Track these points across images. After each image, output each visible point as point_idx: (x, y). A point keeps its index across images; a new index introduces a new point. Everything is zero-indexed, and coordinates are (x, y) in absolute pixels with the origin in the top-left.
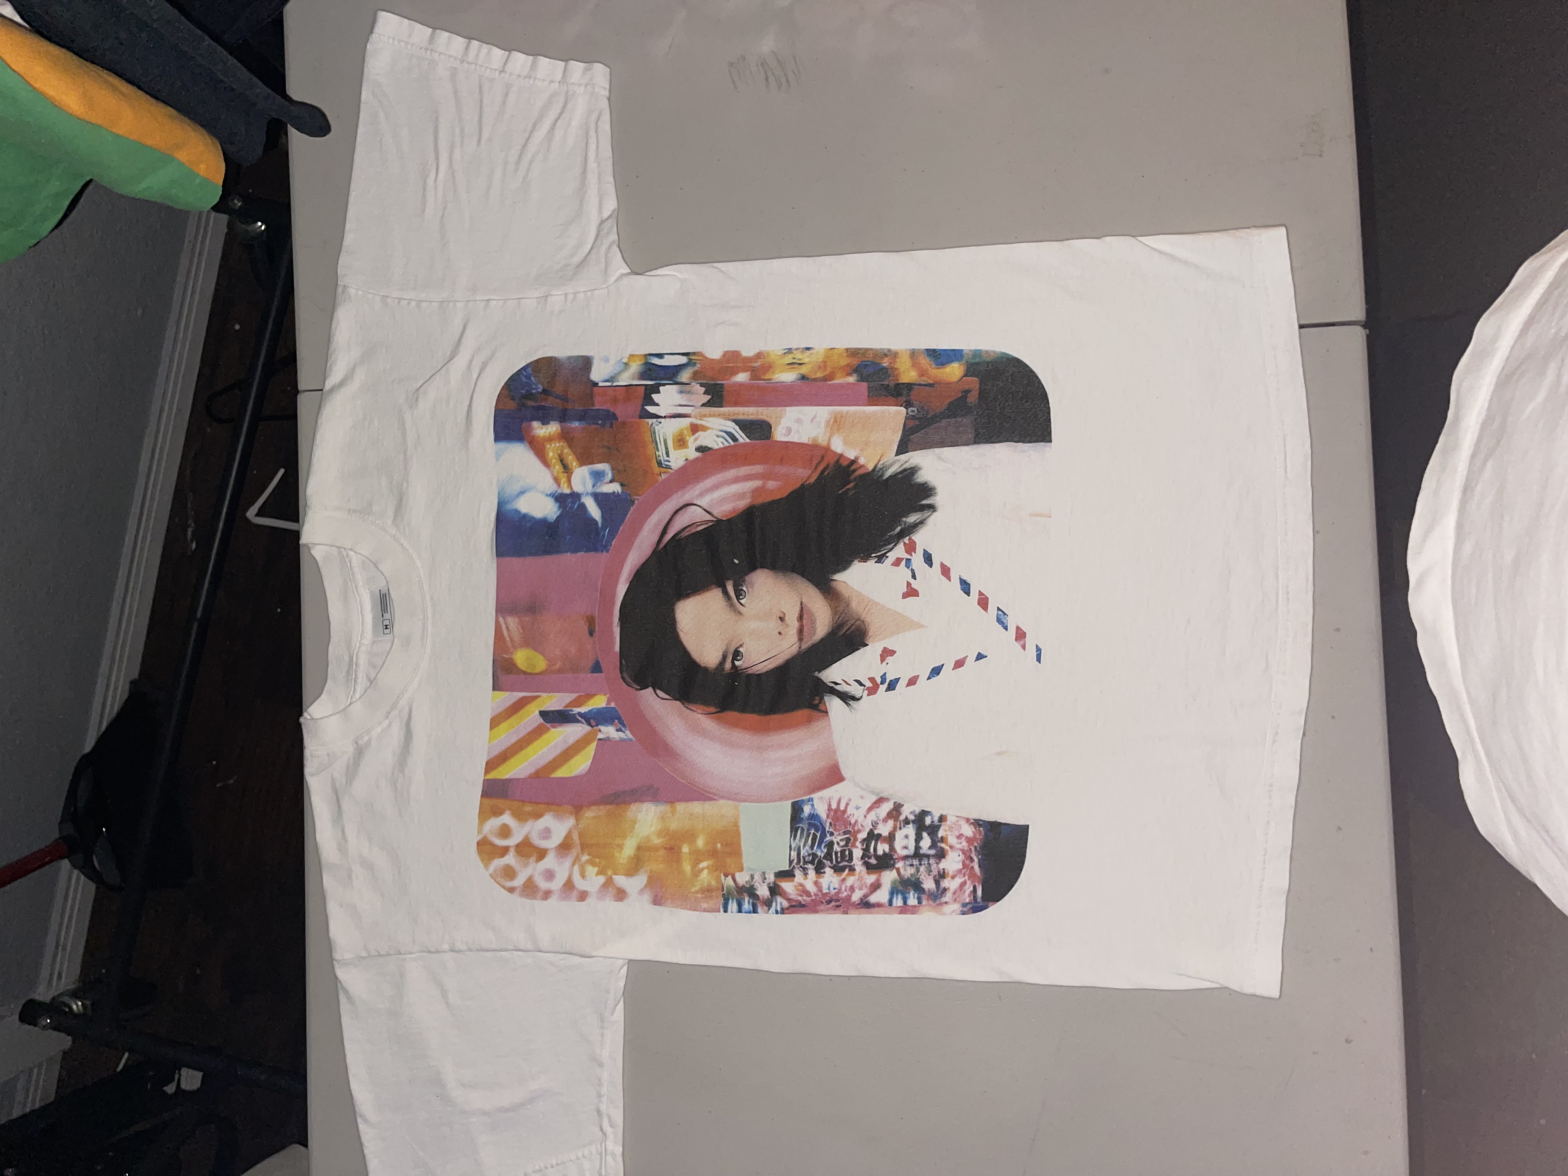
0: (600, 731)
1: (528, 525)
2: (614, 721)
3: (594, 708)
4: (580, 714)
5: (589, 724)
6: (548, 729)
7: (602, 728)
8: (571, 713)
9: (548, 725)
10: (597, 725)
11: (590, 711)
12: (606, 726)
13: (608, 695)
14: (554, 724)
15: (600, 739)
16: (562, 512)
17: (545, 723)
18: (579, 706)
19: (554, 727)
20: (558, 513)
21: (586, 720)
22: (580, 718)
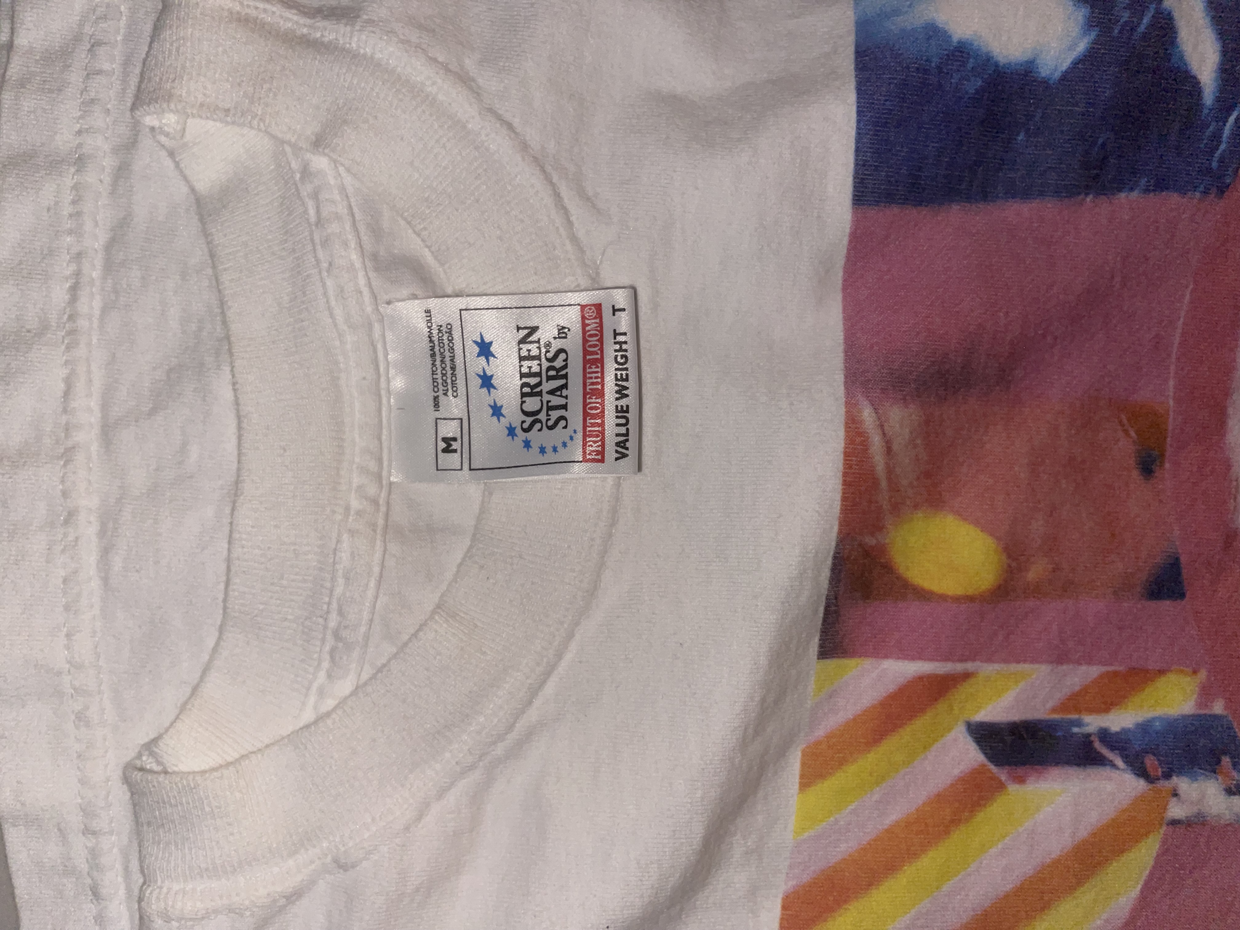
0: (1175, 794)
1: (973, 85)
2: (1219, 762)
3: (1159, 718)
4: (1104, 735)
5: (1142, 773)
6: (1001, 786)
7: (1182, 784)
8: (1075, 730)
9: (1002, 774)
10: (1167, 776)
11: (1144, 727)
12: (1194, 778)
13: (1203, 674)
14: (1020, 771)
15: (1174, 823)
16: (1095, 42)
17: (992, 767)
18: (1106, 707)
19: (1021, 780)
20: (1082, 47)
21: (1126, 758)
22: (1105, 751)
